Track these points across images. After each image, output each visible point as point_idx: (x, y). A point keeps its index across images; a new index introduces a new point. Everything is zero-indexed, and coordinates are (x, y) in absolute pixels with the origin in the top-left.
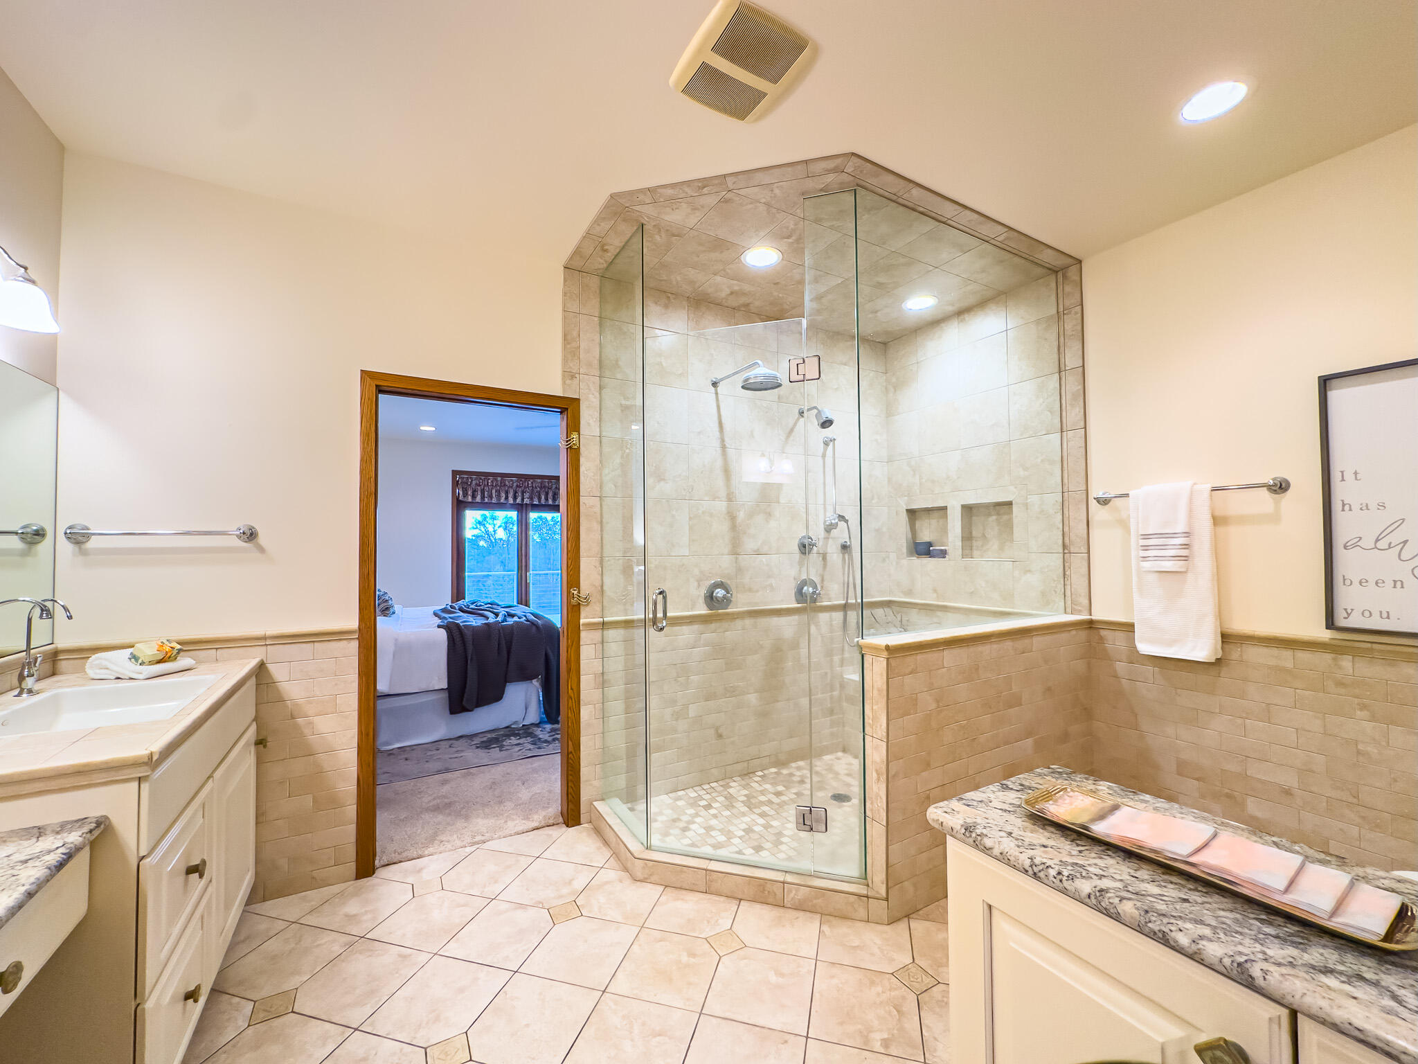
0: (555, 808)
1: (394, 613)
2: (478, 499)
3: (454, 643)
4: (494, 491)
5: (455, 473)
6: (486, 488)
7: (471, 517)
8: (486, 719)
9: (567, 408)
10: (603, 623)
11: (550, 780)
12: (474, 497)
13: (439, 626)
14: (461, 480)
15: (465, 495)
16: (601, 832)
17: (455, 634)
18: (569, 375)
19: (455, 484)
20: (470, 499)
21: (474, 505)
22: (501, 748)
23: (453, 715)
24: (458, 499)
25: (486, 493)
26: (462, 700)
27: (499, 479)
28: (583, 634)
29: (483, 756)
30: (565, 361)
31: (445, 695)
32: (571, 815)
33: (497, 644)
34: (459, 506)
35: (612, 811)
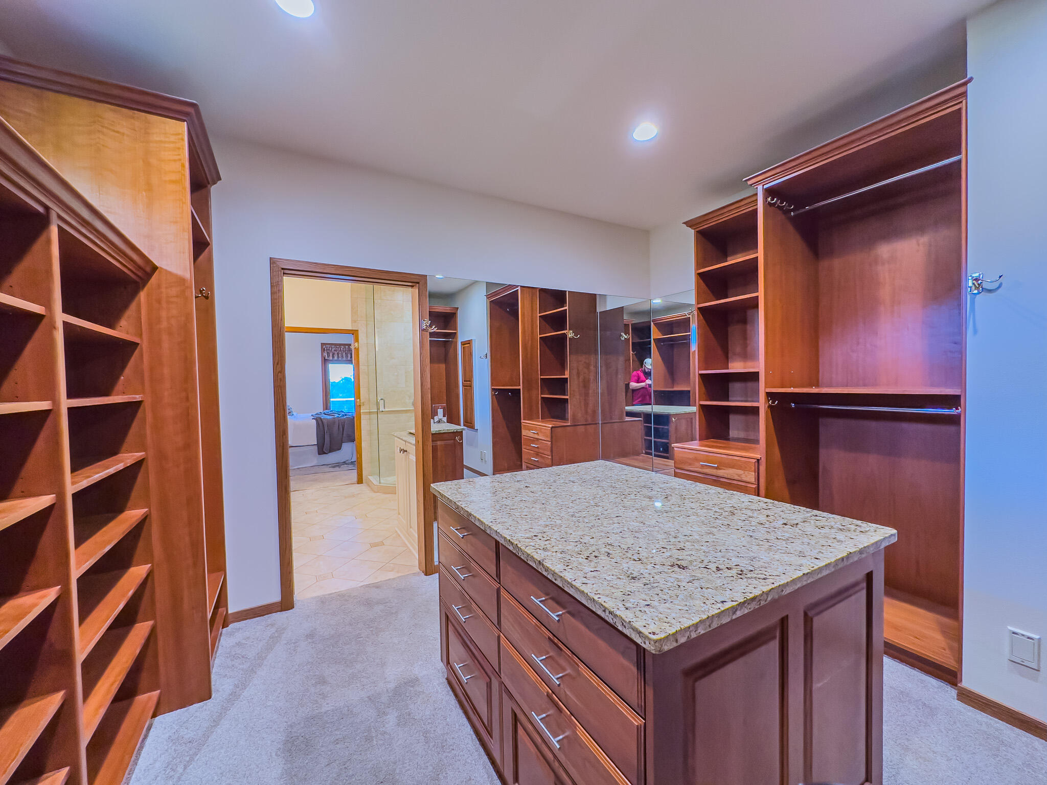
0: (355, 479)
1: (293, 415)
2: (336, 358)
3: (319, 426)
4: (344, 354)
5: (322, 344)
6: (340, 352)
7: (332, 367)
8: (333, 457)
9: (354, 333)
10: (370, 412)
11: (354, 475)
12: (333, 357)
13: (313, 419)
14: (325, 347)
15: (328, 356)
16: (369, 484)
17: (320, 422)
18: (354, 321)
19: (323, 350)
20: (331, 358)
21: (333, 362)
22: (339, 468)
23: (320, 456)
24: (325, 359)
25: (340, 355)
26: (323, 449)
27: (347, 347)
28: (362, 416)
29: (332, 469)
30: (352, 316)
31: (316, 447)
32: (360, 481)
33: (337, 426)
34: (325, 361)
35: (374, 480)
